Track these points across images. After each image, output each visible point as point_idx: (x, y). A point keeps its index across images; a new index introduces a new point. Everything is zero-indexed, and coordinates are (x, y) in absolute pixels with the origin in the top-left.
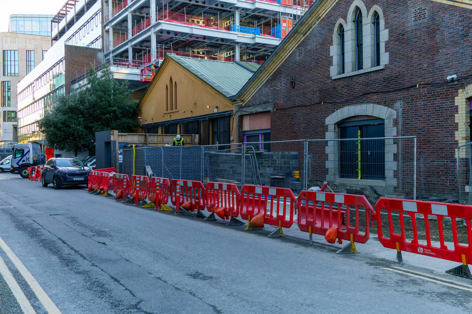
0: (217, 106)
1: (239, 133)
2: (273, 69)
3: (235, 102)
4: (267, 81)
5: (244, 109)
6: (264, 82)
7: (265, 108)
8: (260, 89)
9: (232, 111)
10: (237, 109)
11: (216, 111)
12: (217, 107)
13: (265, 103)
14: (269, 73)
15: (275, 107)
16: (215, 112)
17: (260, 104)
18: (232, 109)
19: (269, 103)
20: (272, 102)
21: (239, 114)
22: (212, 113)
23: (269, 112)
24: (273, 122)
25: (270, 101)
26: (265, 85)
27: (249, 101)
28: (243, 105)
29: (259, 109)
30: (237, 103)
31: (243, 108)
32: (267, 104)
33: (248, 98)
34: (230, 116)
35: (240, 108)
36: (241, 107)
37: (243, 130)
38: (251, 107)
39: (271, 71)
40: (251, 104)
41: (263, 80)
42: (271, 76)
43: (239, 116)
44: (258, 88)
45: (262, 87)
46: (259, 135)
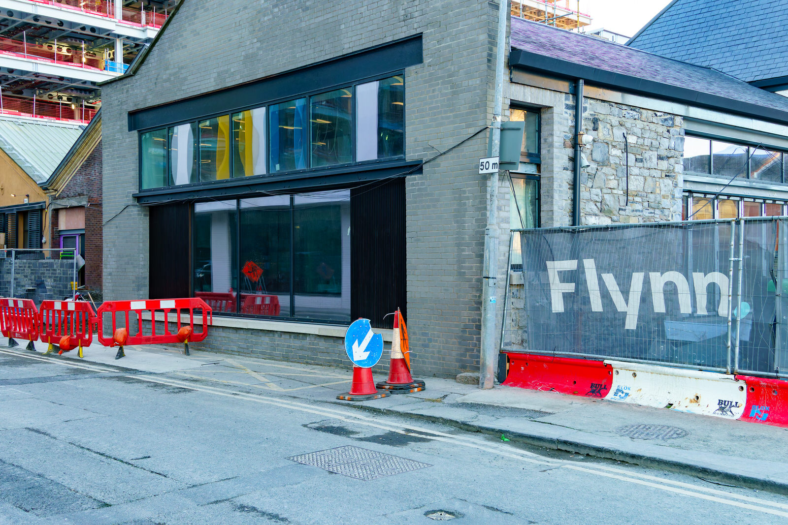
0: (27, 194)
1: (53, 233)
2: (87, 152)
3: (48, 191)
4: (82, 167)
5: (59, 202)
6: (79, 168)
7: (80, 202)
8: (74, 176)
9: (45, 202)
10: (50, 201)
11: (26, 201)
12: (28, 196)
13: (79, 195)
14: (83, 157)
15: (89, 202)
16: (25, 203)
17: (75, 196)
18: (44, 200)
19: (83, 195)
20: (87, 195)
21: (53, 207)
22: (22, 203)
23: (82, 207)
24: (87, 220)
25: (85, 193)
26: (80, 172)
27: (63, 191)
28: (57, 196)
29: (74, 203)
30: (50, 193)
31: (57, 199)
32: (82, 197)
33: (62, 186)
34: (42, 210)
35: (54, 200)
36: (55, 198)
37: (60, 229)
38: (65, 200)
39: (85, 154)
40: (65, 196)
41: (78, 165)
42: (86, 161)
43: (52, 210)
44: (73, 175)
45: (76, 174)
46: (75, 237)
